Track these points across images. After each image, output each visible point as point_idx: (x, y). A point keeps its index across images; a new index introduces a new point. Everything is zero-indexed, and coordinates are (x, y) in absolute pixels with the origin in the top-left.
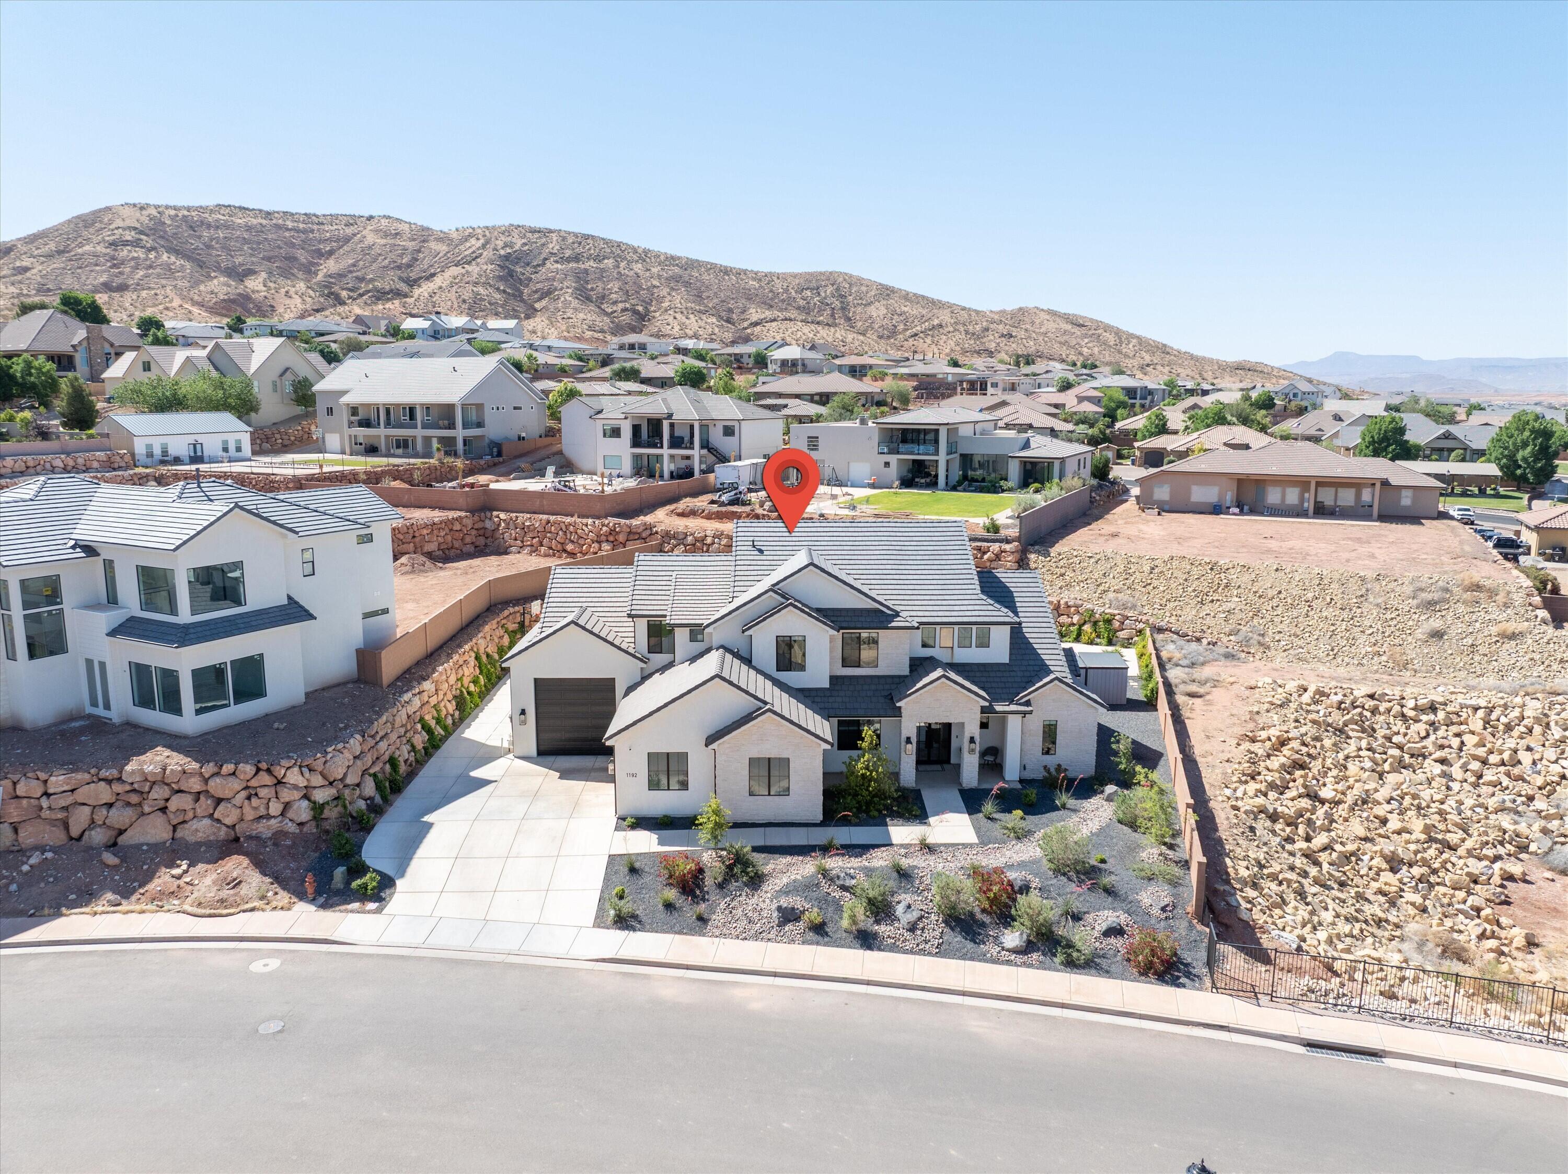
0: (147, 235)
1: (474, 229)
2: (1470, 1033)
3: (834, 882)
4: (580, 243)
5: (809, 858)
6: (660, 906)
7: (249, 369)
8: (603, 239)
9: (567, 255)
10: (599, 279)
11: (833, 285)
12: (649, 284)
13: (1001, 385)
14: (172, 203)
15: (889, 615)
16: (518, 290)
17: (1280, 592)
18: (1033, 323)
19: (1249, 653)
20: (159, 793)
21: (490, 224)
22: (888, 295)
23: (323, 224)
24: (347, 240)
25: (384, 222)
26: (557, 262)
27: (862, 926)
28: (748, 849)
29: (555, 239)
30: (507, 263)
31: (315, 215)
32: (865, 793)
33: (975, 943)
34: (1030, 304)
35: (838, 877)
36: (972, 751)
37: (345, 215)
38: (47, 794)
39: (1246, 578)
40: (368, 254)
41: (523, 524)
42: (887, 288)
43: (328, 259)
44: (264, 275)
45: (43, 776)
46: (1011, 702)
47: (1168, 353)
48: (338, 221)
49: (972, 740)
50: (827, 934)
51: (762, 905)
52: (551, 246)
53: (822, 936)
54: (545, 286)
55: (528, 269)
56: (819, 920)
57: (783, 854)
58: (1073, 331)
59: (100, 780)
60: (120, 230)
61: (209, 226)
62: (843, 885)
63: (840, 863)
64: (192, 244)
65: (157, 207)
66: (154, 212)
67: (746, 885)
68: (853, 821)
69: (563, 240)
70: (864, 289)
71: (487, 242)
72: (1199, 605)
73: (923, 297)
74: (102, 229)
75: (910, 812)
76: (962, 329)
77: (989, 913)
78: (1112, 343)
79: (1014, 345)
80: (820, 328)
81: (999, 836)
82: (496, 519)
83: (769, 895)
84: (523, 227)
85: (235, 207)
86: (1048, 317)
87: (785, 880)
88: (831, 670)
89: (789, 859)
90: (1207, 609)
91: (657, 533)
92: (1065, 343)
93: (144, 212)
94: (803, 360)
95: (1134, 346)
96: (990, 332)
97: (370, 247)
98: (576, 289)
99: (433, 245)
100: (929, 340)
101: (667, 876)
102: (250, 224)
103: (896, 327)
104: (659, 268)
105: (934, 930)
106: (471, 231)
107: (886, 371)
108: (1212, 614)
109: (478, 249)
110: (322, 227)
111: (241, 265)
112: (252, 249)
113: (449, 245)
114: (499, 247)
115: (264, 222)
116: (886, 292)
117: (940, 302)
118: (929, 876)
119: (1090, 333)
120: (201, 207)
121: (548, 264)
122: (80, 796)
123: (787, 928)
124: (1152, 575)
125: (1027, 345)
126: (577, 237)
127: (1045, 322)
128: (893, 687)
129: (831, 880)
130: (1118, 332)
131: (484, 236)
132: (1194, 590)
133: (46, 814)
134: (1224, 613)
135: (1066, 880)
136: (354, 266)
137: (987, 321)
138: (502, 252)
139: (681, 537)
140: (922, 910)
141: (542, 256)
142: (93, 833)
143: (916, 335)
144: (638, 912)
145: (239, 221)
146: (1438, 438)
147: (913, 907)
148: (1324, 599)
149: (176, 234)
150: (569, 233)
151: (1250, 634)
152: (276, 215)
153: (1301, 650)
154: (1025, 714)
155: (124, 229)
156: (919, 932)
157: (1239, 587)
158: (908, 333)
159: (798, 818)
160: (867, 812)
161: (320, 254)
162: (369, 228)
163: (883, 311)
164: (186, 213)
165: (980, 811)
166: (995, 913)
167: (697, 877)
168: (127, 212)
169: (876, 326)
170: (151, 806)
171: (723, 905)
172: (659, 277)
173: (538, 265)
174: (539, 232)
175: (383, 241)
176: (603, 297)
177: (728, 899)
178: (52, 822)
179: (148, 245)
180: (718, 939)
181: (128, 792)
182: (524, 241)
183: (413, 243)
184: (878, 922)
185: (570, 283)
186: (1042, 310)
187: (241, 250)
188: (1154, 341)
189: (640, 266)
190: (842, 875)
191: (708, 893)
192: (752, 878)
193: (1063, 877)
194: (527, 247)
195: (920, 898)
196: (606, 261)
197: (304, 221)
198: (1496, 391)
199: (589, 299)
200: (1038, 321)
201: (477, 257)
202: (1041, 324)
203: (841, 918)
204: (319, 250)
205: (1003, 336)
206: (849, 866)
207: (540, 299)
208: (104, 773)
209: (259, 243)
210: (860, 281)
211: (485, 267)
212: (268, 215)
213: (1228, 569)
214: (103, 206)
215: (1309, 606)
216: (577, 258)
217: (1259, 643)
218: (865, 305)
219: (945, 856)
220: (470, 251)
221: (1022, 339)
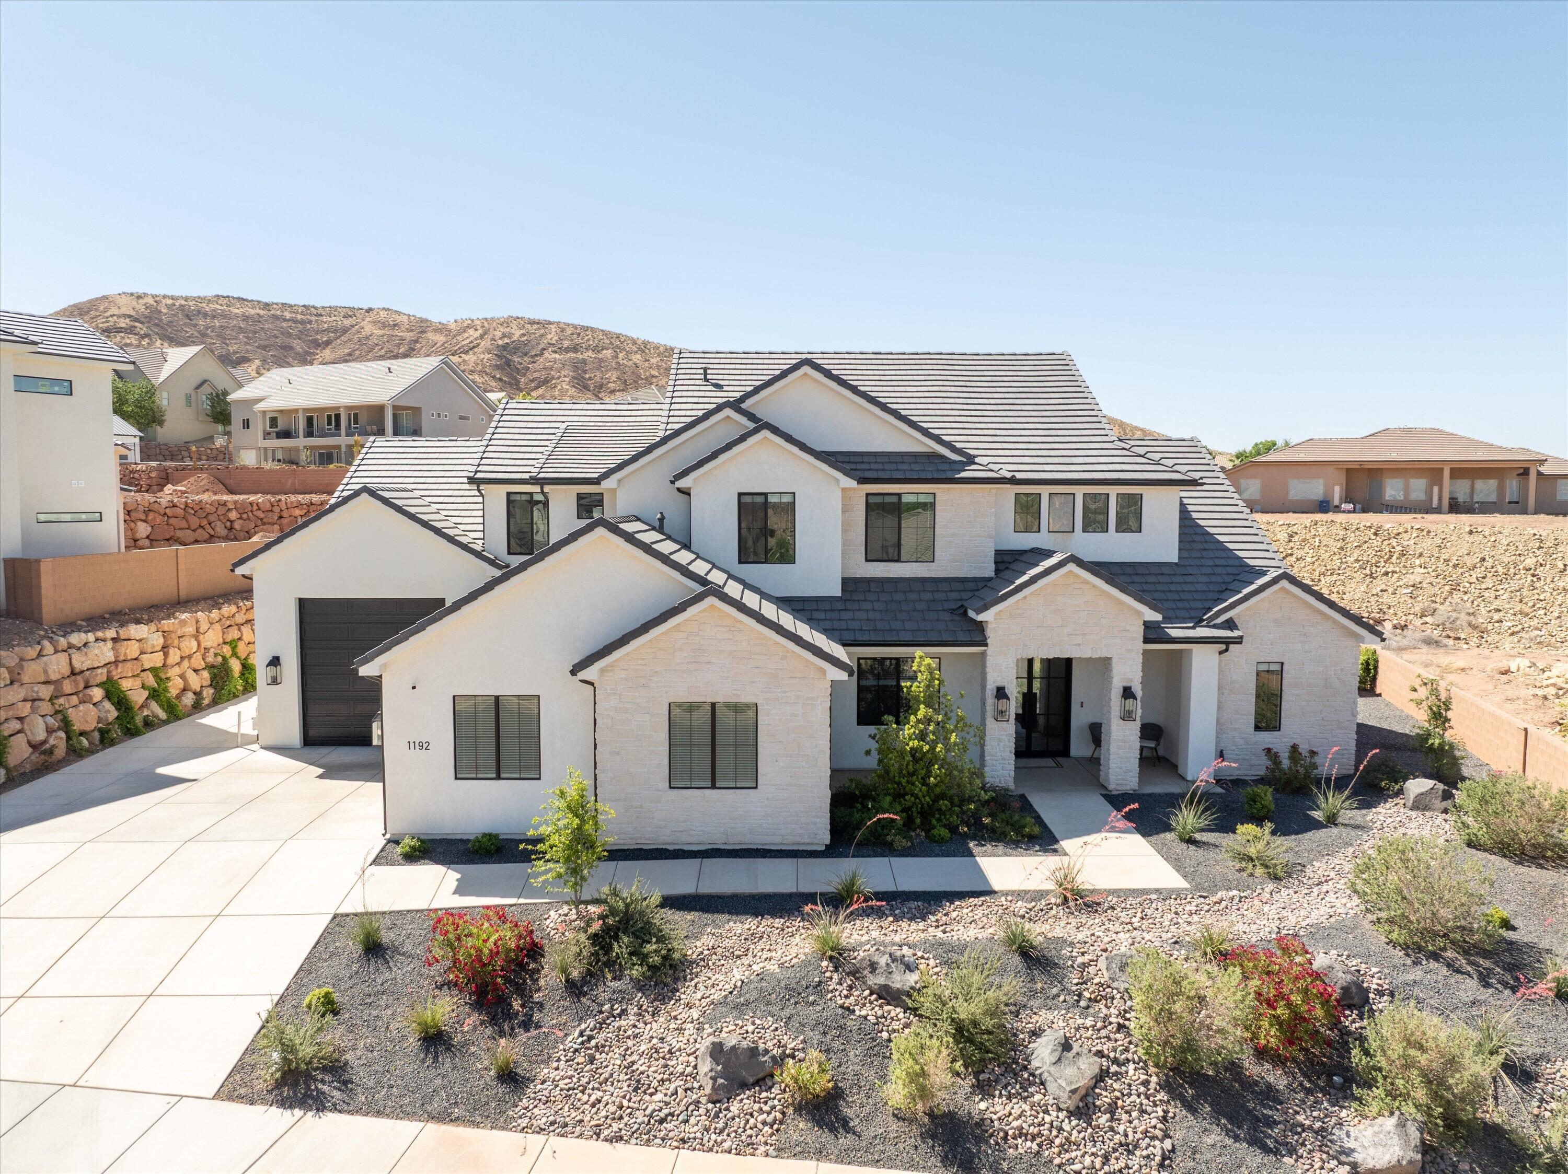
0: (142, 323)
1: (473, 321)
3: (862, 979)
4: (579, 334)
5: (798, 923)
6: (413, 1042)
7: (157, 378)
8: (602, 331)
9: (565, 346)
10: (597, 369)
12: (648, 374)
14: (169, 293)
15: (955, 462)
16: (516, 379)
17: (1483, 560)
19: (1459, 639)
21: (489, 316)
23: (321, 315)
24: (345, 331)
25: (383, 314)
26: (555, 352)
27: (943, 1100)
28: (656, 899)
29: (554, 330)
30: (505, 353)
31: (314, 307)
32: (919, 788)
33: (1266, 1150)
35: (873, 966)
36: (1127, 716)
37: (345, 307)
39: (1427, 544)
40: (365, 344)
43: (324, 349)
44: (257, 362)
46: (1198, 622)
48: (336, 313)
49: (1128, 693)
50: (845, 1123)
51: (674, 1041)
52: (549, 337)
53: (833, 1130)
54: (543, 375)
55: (526, 359)
56: (823, 1084)
57: (737, 913)
60: (115, 318)
61: (206, 315)
62: (886, 987)
63: (875, 934)
64: (187, 332)
65: (153, 296)
66: (151, 301)
67: (640, 986)
68: (897, 845)
69: (562, 331)
71: (485, 333)
72: (1368, 580)
74: (97, 317)
75: (1018, 829)
77: (1278, 1060)
81: (1232, 875)
83: (695, 1013)
84: (522, 318)
85: (233, 298)
87: (738, 975)
88: (844, 566)
89: (750, 923)
90: (1379, 584)
93: (141, 301)
97: (367, 338)
98: (574, 378)
99: (431, 336)
101: (448, 963)
102: (247, 314)
104: (658, 359)
105: (1143, 1112)
106: (470, 322)
108: (1391, 590)
109: (476, 339)
110: (320, 318)
111: (235, 353)
112: (248, 338)
113: (446, 335)
114: (497, 338)
115: (262, 312)
118: (1102, 964)
120: (199, 297)
121: (546, 354)
123: (735, 1108)
124: (1291, 544)
126: (576, 328)
128: (965, 595)
129: (855, 973)
131: (483, 327)
132: (1357, 561)
134: (1407, 587)
135: (1444, 971)
136: (350, 355)
138: (500, 342)
140: (1100, 1054)
141: (541, 347)
144: (347, 1056)
145: (237, 311)
147: (1076, 1047)
148: (1553, 566)
149: (171, 322)
150: (569, 325)
151: (1454, 615)
152: (275, 306)
153: (1538, 632)
154: (1228, 642)
155: (119, 316)
156: (1103, 1119)
157: (1421, 555)
159: (777, 839)
160: (927, 827)
161: (317, 344)
162: (368, 319)
164: (183, 302)
165: (1168, 828)
166: (1294, 1060)
167: (522, 966)
168: (123, 300)
171: (573, 1040)
172: (658, 367)
173: (536, 355)
174: (538, 323)
175: (381, 332)
176: (601, 386)
177: (591, 1022)
179: (142, 332)
180: (541, 1138)
182: (522, 332)
183: (411, 334)
184: (984, 1089)
185: (568, 372)
187: (236, 338)
189: (639, 356)
190: (883, 960)
191: (541, 1005)
192: (653, 968)
193: (1433, 965)
194: (525, 338)
195: (1089, 1022)
196: (605, 352)
197: (302, 313)
199: (586, 388)
201: (474, 347)
203: (884, 1079)
204: (316, 340)
206: (897, 939)
207: (537, 388)
209: (255, 333)
211: (482, 356)
212: (267, 306)
213: (1398, 534)
214: (101, 295)
215: (1533, 575)
216: (575, 349)
217: (1470, 625)
219: (1124, 916)
220: (468, 341)
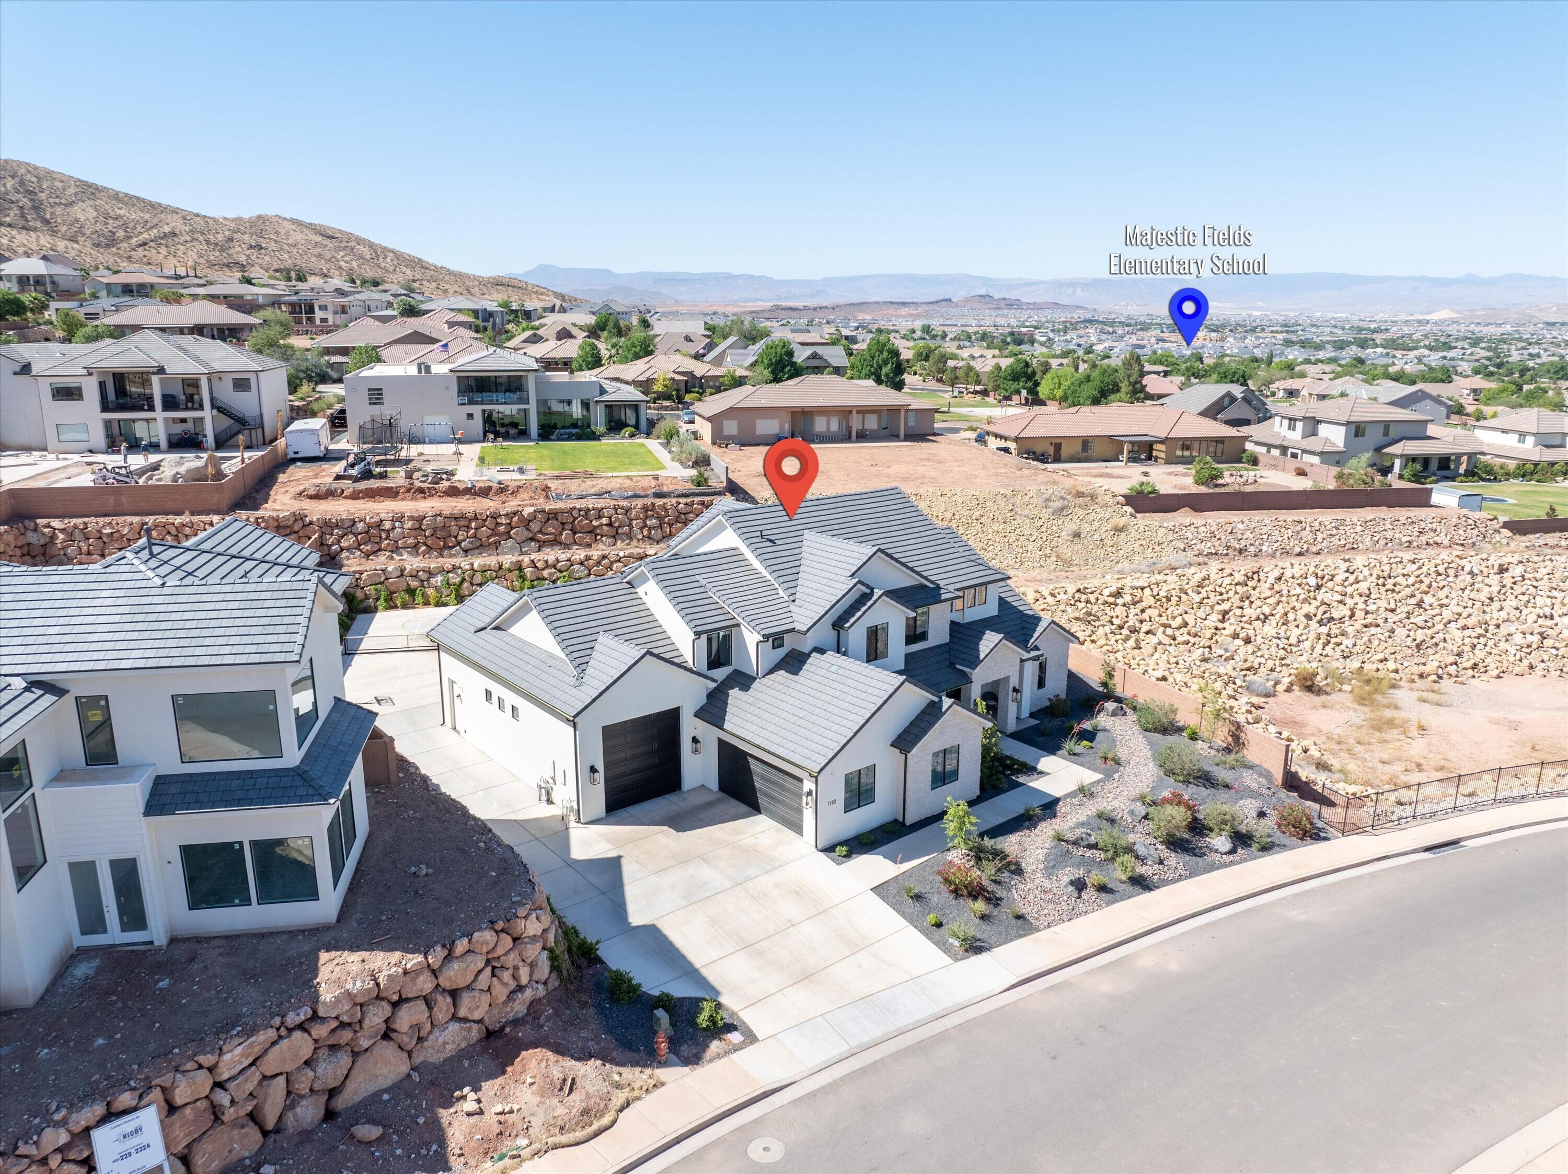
2: (1466, 811)
3: (1079, 845)
11: (13, 177)
13: (330, 308)
15: (933, 589)
18: (277, 233)
20: (376, 1017)
22: (93, 194)
34: (271, 212)
35: (1081, 839)
36: (1014, 700)
38: (219, 1085)
41: (100, 532)
42: (90, 186)
45: (207, 1059)
46: (1027, 649)
47: (427, 268)
49: (1014, 689)
50: (1114, 890)
53: (1112, 893)
56: (1097, 881)
58: (324, 242)
59: (290, 1030)
62: (1088, 845)
70: (58, 184)
73: (138, 199)
76: (201, 239)
78: (368, 257)
79: (267, 258)
80: (14, 232)
82: (47, 530)
83: (1039, 875)
86: (293, 227)
87: (1036, 857)
88: (904, 651)
91: (311, 523)
92: (320, 256)
94: (51, 276)
95: (392, 260)
96: (235, 243)
100: (163, 250)
101: (948, 889)
103: (114, 233)
105: (1171, 857)
107: (182, 291)
116: (89, 191)
117: (160, 205)
119: (343, 245)
122: (270, 1065)
123: (1086, 898)
125: (281, 257)
127: (292, 232)
128: (947, 656)
129: (1075, 843)
130: (371, 246)
133: (229, 1114)
137: (229, 230)
139: (347, 524)
140: (1150, 844)
142: (298, 1110)
143: (145, 244)
146: (808, 358)
147: (1145, 844)
156: (1166, 863)
158: (134, 241)
163: (92, 214)
165: (1060, 750)
169: (88, 232)
170: (370, 1037)
178: (237, 1124)
180: (1051, 929)
181: (333, 1031)
186: (285, 219)
188: (409, 256)
190: (1082, 836)
198: (676, 302)
200: (283, 232)
202: (287, 234)
205: (251, 247)
208: (292, 1019)
210: (50, 175)
218: (66, 205)
221: (274, 251)
